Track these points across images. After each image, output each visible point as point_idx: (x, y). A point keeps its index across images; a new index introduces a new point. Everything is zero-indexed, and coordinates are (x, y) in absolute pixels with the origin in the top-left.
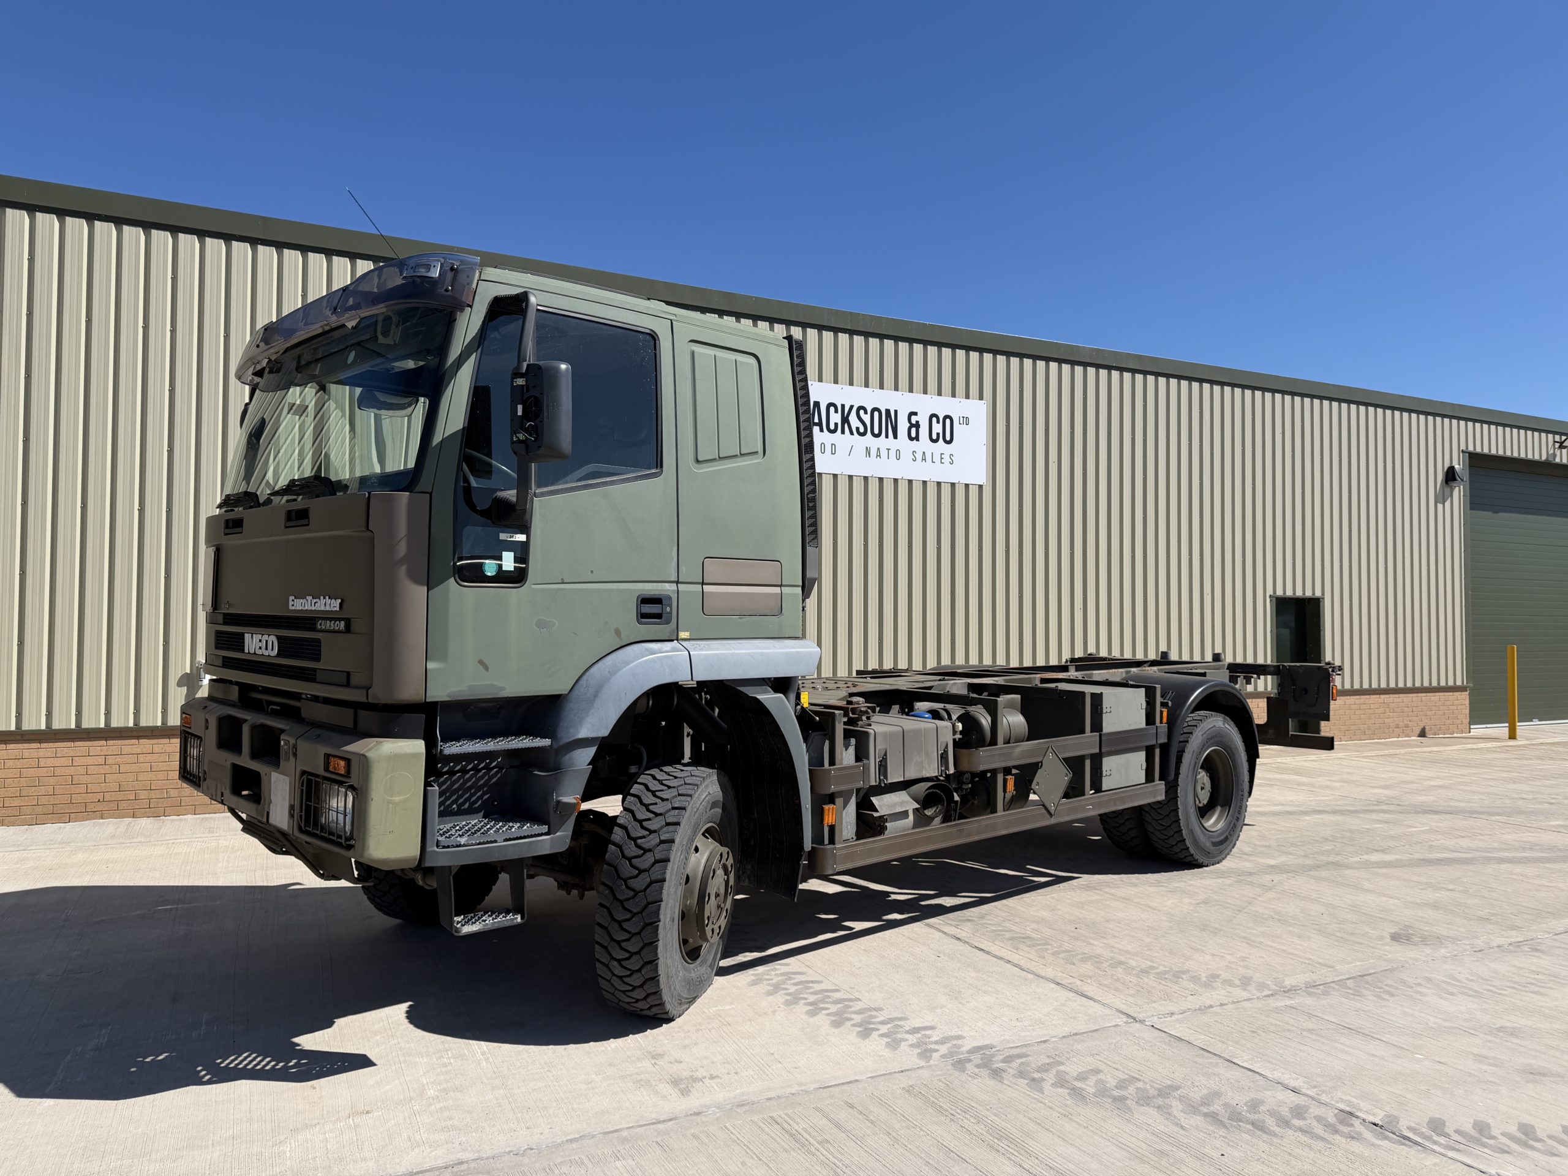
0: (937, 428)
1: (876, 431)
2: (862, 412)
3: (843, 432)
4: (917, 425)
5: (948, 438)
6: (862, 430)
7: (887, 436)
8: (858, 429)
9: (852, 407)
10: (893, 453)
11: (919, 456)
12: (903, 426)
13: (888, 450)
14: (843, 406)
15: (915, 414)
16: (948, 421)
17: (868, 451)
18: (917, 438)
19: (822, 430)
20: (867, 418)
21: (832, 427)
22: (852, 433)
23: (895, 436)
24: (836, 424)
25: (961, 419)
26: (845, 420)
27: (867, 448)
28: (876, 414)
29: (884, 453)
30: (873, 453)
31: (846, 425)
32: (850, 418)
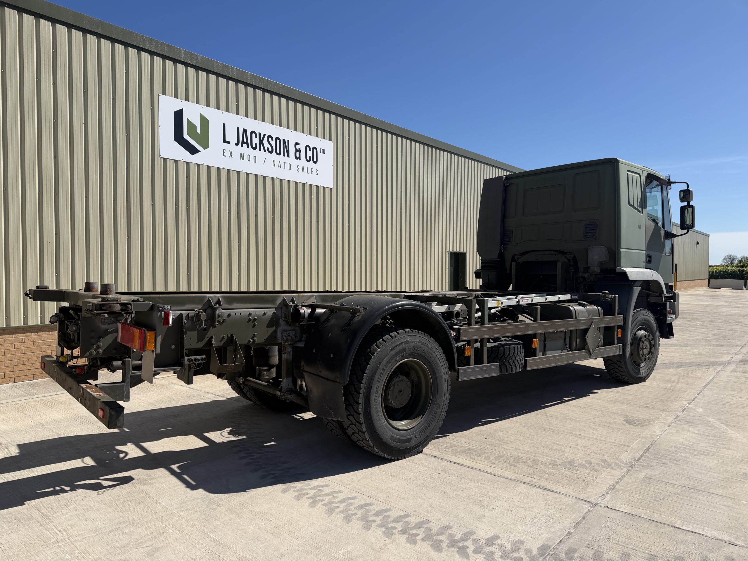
0: (310, 154)
1: (278, 152)
2: (270, 139)
3: (260, 150)
4: (299, 151)
5: (315, 160)
6: (270, 150)
7: (284, 155)
8: (268, 149)
9: (264, 135)
10: (287, 165)
11: (301, 169)
12: (292, 150)
13: (285, 163)
14: (260, 134)
15: (298, 144)
16: (315, 150)
17: (274, 162)
18: (299, 158)
19: (248, 147)
20: (273, 143)
21: (254, 146)
22: (265, 151)
23: (288, 156)
24: (256, 144)
25: (321, 150)
26: (261, 142)
27: (273, 160)
28: (278, 141)
29: (282, 165)
30: (277, 164)
31: (262, 146)
32: (264, 142)
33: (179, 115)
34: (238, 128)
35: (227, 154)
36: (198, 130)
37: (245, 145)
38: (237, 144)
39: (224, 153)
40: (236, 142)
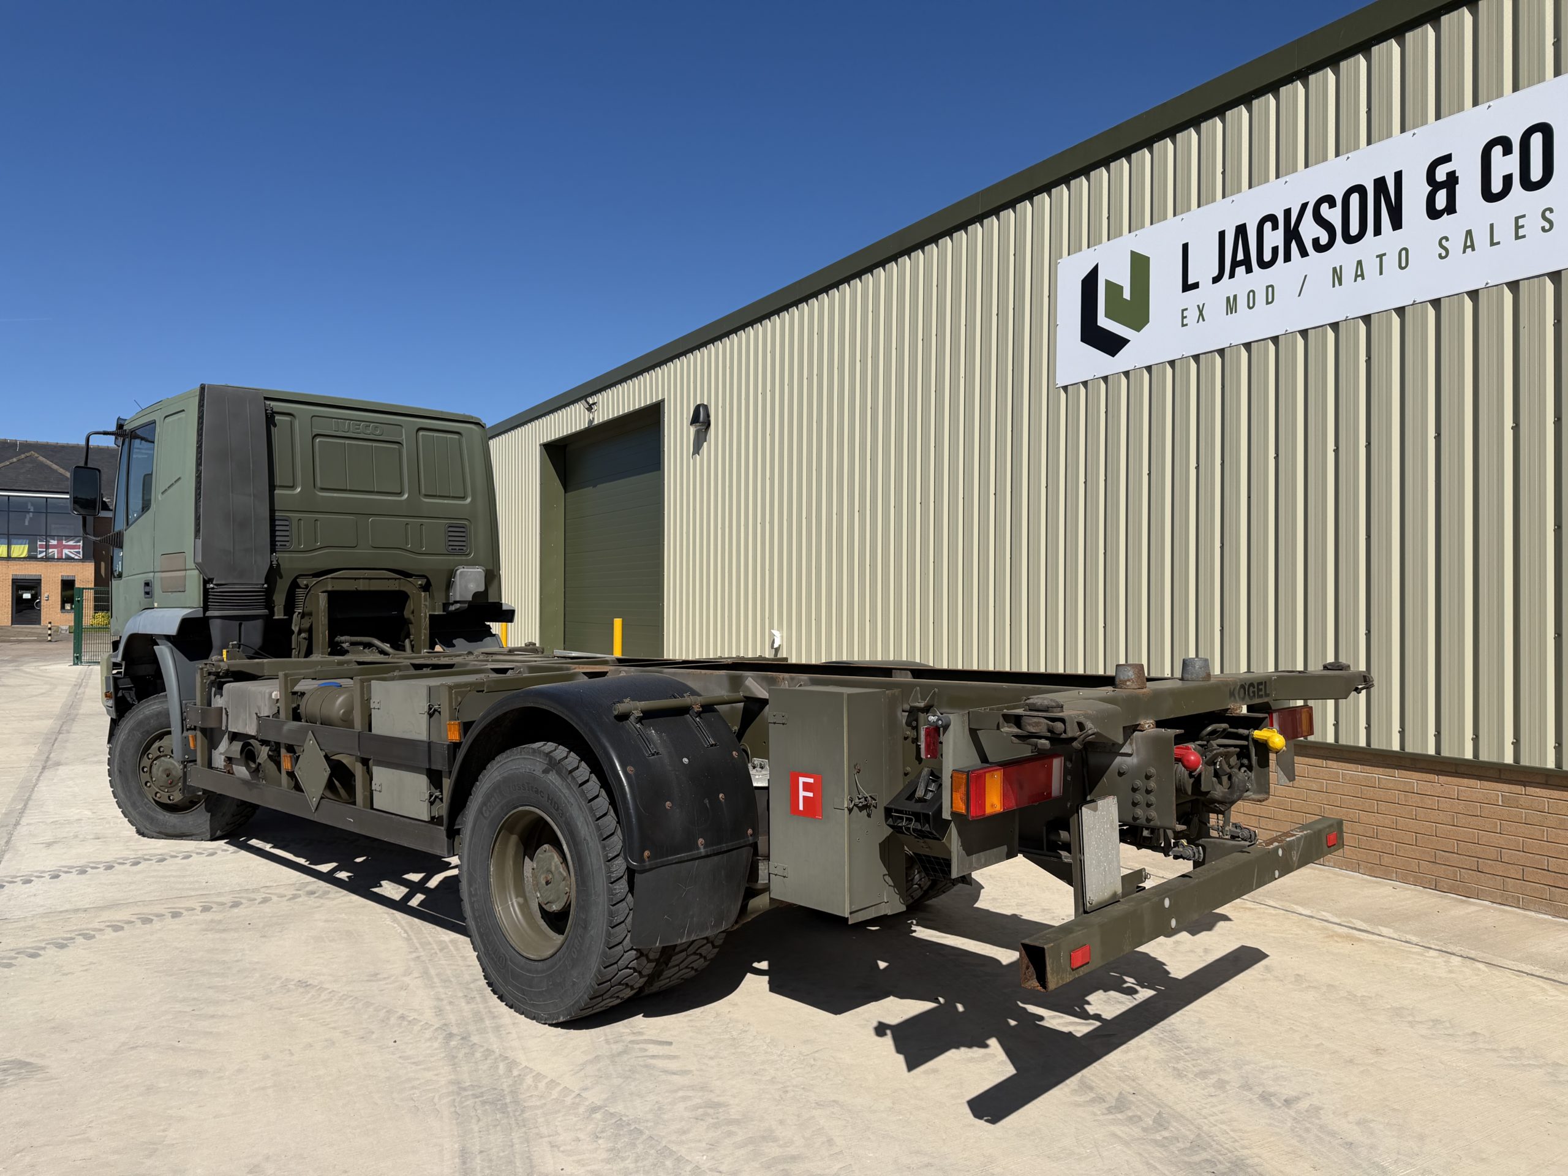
0: (1505, 165)
1: (1354, 230)
2: (1325, 207)
3: (1287, 258)
4: (1452, 179)
5: (1536, 175)
6: (1324, 239)
7: (1378, 231)
8: (1316, 241)
9: (1304, 206)
10: (1391, 262)
11: (1456, 244)
12: (1416, 195)
13: (1380, 257)
14: (1288, 213)
15: (1447, 159)
16: (1538, 137)
17: (1337, 275)
18: (1451, 208)
19: (1249, 270)
20: (1333, 215)
21: (1267, 257)
22: (1304, 253)
23: (1397, 224)
24: (1275, 250)
26: (1292, 234)
27: (1335, 269)
28: (1355, 198)
29: (1371, 267)
30: (1348, 274)
31: (1294, 245)
32: (1300, 229)
33: (1090, 283)
34: (1222, 235)
35: (1192, 315)
36: (1127, 295)
37: (1240, 270)
38: (1216, 280)
39: (1183, 317)
40: (1216, 273)
